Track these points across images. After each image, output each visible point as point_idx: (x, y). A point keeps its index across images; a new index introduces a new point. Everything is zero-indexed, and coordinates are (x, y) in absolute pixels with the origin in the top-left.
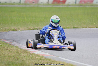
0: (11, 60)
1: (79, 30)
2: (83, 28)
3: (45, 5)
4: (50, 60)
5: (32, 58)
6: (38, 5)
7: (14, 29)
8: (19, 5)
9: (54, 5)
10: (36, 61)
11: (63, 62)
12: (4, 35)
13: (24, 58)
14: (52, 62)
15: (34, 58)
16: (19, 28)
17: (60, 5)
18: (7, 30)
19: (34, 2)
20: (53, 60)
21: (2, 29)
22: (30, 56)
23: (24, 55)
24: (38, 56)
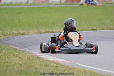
0: (22, 68)
1: (98, 32)
2: (103, 29)
3: (57, 5)
4: (68, 67)
7: (23, 32)
8: (27, 5)
9: (67, 5)
10: (52, 68)
11: (83, 70)
13: (38, 65)
14: (70, 69)
15: (49, 65)
16: (28, 32)
17: (74, 4)
18: (15, 34)
19: (43, 1)
20: (71, 67)
21: (9, 34)
22: (45, 63)
23: (37, 62)
24: (53, 63)
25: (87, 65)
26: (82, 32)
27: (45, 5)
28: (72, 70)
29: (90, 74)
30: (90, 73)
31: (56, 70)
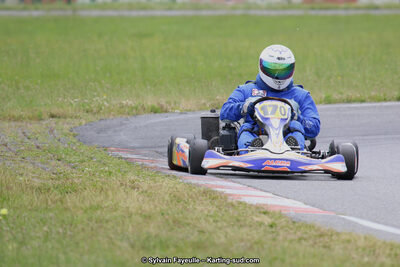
0: (152, 229)
3: (276, 9)
4: (313, 227)
5: (239, 222)
6: (249, 7)
7: (157, 106)
8: (170, 9)
9: (313, 9)
10: (254, 232)
11: (366, 238)
12: (115, 131)
13: (205, 220)
14: (321, 235)
15: (245, 220)
16: (175, 103)
17: (336, 8)
18: (127, 110)
20: (322, 230)
21: (109, 108)
22: (231, 211)
23: (202, 208)
24: (260, 213)
25: (379, 223)
26: (364, 105)
27: (234, 8)
28: (326, 238)
29: (390, 255)
30: (391, 249)
31: (270, 236)
